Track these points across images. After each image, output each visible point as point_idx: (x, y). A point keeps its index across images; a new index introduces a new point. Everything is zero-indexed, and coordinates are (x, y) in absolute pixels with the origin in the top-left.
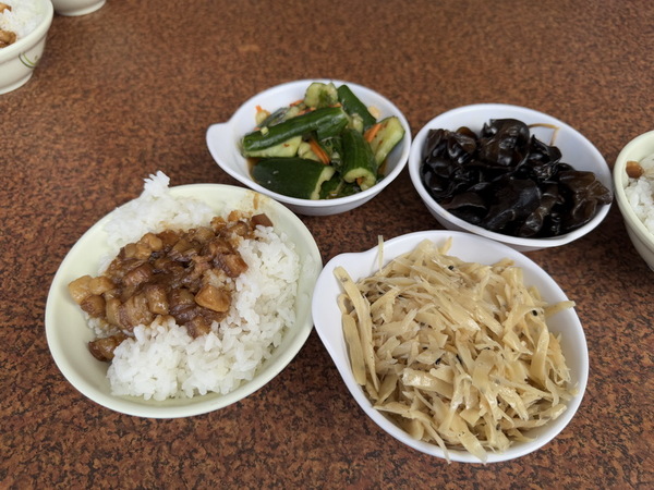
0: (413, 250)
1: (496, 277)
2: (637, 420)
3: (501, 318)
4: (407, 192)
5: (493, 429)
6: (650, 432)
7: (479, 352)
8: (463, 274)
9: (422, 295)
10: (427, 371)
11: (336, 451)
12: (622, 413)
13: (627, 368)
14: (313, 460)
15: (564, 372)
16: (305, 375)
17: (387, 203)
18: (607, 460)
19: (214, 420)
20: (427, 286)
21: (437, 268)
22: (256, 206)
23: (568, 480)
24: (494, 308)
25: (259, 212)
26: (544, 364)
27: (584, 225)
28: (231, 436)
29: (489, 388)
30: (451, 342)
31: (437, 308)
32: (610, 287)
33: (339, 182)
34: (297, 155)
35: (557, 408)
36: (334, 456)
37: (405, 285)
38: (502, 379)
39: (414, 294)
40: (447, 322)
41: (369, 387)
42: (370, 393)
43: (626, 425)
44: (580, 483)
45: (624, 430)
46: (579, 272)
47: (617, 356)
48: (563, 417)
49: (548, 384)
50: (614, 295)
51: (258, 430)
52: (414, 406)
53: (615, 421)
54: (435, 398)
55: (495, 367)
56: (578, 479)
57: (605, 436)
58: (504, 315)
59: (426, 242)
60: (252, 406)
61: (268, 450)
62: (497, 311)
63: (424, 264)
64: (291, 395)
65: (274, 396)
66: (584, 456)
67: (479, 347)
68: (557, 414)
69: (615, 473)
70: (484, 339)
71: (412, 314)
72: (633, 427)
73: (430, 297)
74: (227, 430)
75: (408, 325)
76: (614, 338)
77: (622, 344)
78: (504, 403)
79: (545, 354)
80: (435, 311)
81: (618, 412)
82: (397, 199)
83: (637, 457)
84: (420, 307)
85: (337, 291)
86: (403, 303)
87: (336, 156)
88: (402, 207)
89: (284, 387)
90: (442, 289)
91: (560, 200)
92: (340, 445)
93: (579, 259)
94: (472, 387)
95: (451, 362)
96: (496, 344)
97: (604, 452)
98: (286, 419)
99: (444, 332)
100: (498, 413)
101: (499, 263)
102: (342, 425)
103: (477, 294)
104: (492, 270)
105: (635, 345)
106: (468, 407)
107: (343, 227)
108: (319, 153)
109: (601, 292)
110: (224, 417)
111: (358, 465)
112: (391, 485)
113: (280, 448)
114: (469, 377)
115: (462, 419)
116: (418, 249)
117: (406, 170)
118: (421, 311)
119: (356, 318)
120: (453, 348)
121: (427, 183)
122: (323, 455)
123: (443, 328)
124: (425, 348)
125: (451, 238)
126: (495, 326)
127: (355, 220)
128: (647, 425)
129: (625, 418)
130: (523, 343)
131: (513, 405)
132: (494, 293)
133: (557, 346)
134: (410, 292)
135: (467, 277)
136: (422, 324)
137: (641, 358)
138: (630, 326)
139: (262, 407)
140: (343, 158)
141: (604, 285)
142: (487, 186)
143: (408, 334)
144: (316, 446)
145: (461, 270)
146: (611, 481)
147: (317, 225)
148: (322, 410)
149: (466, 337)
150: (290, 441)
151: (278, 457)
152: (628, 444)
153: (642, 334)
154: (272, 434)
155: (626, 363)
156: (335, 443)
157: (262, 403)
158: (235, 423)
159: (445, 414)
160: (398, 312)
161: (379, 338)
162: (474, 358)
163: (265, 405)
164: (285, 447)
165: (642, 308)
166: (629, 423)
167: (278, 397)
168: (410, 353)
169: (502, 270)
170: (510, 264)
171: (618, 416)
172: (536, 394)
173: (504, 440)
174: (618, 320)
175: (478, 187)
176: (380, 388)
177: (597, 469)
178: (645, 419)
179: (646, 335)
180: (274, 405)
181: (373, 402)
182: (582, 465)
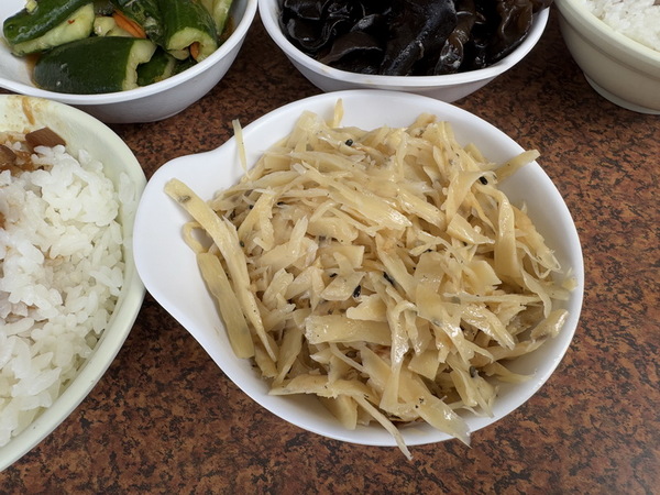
0: (292, 132)
1: (415, 142)
2: (636, 295)
3: (437, 200)
4: (274, 67)
5: (465, 378)
6: (656, 307)
7: (416, 259)
8: (368, 149)
9: (312, 192)
10: (343, 311)
11: (242, 453)
12: (615, 291)
13: (605, 229)
14: (210, 474)
15: (546, 257)
16: (177, 353)
17: (250, 86)
18: (612, 360)
19: (49, 457)
20: (316, 176)
21: (329, 148)
22: (31, 119)
23: (570, 402)
24: (423, 187)
25: (39, 126)
26: (515, 252)
27: (520, 44)
28: (80, 475)
29: (445, 314)
30: (371, 255)
31: (338, 207)
32: (558, 131)
33: (166, 61)
34: (92, 34)
35: (554, 318)
36: (240, 460)
37: (281, 184)
38: (461, 293)
39: (299, 193)
40: (358, 226)
41: (260, 358)
42: (262, 368)
43: (624, 306)
44: (586, 401)
45: (623, 313)
46: (515, 121)
47: (589, 217)
48: (565, 328)
49: (528, 281)
50: (567, 140)
51: (120, 454)
52: (332, 376)
53: (609, 304)
54: (365, 353)
55: (446, 278)
56: (582, 397)
57: (602, 327)
58: (441, 193)
59: (308, 115)
60: (105, 419)
61: (141, 479)
62: (429, 191)
63: (310, 148)
64: (161, 387)
65: (136, 396)
66: (581, 362)
67: (415, 252)
68: (557, 326)
69: (628, 375)
70: (421, 238)
71: (301, 227)
72: (634, 305)
73: (324, 193)
74: (72, 468)
75: (299, 246)
76: (581, 195)
77: (592, 200)
78: (471, 328)
79: (512, 236)
80: (336, 212)
81: (610, 290)
82: (262, 79)
83: (650, 345)
84: (312, 211)
85: (180, 220)
86: (287, 213)
87: (151, 22)
88: (272, 87)
89: (149, 379)
90: (340, 175)
91: (480, 19)
92: (246, 441)
93: (512, 104)
94: (418, 320)
95: (377, 288)
96: (439, 241)
97: (606, 350)
98: (159, 425)
99: (358, 242)
100: (467, 350)
101: (415, 123)
102: (244, 411)
103: (395, 171)
104: (408, 132)
105: (607, 198)
106: (418, 351)
107: (196, 132)
108: (128, 27)
109: (548, 140)
110: (64, 448)
111: (278, 464)
112: (330, 479)
113: (157, 472)
114: (411, 305)
115: (414, 373)
116: (297, 130)
117: (258, 22)
118: (314, 218)
119: (219, 254)
120: (376, 265)
121: (292, 33)
122: (223, 463)
123: (354, 236)
124: (335, 275)
125: (340, 101)
126: (431, 214)
127: (211, 118)
128: (650, 299)
129: (621, 297)
130: (477, 229)
131: (487, 330)
132: (419, 166)
133: (526, 221)
134: (292, 193)
135: (375, 151)
136: (322, 239)
137: (620, 212)
138: (595, 174)
139: (120, 417)
140: (162, 23)
141: (551, 131)
142: (375, 20)
143: (302, 260)
144: (211, 452)
145: (363, 143)
146: (624, 388)
147: (158, 136)
148: (210, 396)
149: (393, 241)
150: (171, 456)
151: (157, 486)
152: (633, 331)
153: (613, 181)
154: (142, 454)
155: (602, 223)
156: (238, 440)
157: (120, 411)
158: (83, 453)
159: (387, 375)
160: (281, 229)
161: (261, 276)
162: (411, 270)
163: (124, 413)
164: (165, 468)
165: (604, 147)
166: (627, 302)
167: (142, 395)
168: (311, 288)
169: (422, 132)
170: (431, 121)
171: (610, 296)
172: (516, 303)
173: (486, 390)
174: (579, 170)
175: (363, 23)
176: (278, 353)
177: (603, 376)
178: (645, 291)
179: (618, 182)
180: (139, 409)
181: (269, 384)
182: (582, 376)
